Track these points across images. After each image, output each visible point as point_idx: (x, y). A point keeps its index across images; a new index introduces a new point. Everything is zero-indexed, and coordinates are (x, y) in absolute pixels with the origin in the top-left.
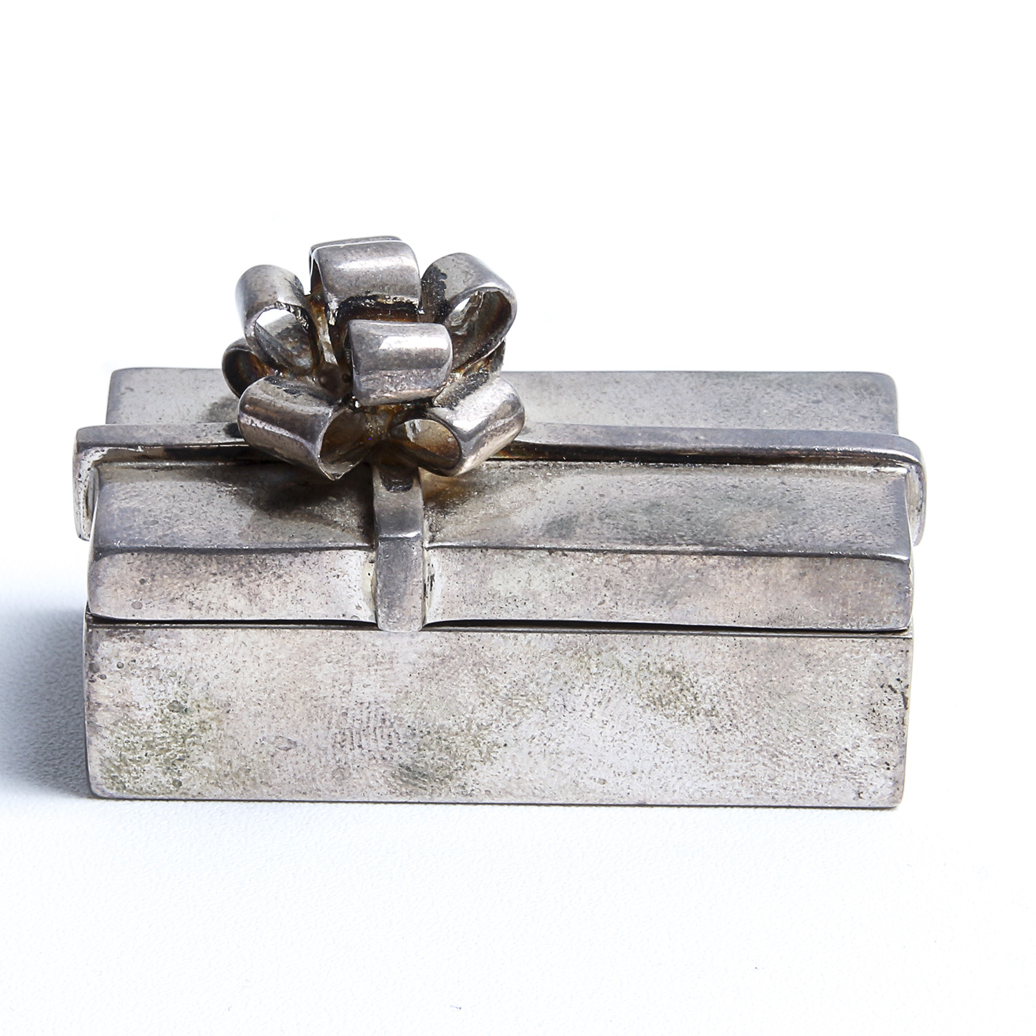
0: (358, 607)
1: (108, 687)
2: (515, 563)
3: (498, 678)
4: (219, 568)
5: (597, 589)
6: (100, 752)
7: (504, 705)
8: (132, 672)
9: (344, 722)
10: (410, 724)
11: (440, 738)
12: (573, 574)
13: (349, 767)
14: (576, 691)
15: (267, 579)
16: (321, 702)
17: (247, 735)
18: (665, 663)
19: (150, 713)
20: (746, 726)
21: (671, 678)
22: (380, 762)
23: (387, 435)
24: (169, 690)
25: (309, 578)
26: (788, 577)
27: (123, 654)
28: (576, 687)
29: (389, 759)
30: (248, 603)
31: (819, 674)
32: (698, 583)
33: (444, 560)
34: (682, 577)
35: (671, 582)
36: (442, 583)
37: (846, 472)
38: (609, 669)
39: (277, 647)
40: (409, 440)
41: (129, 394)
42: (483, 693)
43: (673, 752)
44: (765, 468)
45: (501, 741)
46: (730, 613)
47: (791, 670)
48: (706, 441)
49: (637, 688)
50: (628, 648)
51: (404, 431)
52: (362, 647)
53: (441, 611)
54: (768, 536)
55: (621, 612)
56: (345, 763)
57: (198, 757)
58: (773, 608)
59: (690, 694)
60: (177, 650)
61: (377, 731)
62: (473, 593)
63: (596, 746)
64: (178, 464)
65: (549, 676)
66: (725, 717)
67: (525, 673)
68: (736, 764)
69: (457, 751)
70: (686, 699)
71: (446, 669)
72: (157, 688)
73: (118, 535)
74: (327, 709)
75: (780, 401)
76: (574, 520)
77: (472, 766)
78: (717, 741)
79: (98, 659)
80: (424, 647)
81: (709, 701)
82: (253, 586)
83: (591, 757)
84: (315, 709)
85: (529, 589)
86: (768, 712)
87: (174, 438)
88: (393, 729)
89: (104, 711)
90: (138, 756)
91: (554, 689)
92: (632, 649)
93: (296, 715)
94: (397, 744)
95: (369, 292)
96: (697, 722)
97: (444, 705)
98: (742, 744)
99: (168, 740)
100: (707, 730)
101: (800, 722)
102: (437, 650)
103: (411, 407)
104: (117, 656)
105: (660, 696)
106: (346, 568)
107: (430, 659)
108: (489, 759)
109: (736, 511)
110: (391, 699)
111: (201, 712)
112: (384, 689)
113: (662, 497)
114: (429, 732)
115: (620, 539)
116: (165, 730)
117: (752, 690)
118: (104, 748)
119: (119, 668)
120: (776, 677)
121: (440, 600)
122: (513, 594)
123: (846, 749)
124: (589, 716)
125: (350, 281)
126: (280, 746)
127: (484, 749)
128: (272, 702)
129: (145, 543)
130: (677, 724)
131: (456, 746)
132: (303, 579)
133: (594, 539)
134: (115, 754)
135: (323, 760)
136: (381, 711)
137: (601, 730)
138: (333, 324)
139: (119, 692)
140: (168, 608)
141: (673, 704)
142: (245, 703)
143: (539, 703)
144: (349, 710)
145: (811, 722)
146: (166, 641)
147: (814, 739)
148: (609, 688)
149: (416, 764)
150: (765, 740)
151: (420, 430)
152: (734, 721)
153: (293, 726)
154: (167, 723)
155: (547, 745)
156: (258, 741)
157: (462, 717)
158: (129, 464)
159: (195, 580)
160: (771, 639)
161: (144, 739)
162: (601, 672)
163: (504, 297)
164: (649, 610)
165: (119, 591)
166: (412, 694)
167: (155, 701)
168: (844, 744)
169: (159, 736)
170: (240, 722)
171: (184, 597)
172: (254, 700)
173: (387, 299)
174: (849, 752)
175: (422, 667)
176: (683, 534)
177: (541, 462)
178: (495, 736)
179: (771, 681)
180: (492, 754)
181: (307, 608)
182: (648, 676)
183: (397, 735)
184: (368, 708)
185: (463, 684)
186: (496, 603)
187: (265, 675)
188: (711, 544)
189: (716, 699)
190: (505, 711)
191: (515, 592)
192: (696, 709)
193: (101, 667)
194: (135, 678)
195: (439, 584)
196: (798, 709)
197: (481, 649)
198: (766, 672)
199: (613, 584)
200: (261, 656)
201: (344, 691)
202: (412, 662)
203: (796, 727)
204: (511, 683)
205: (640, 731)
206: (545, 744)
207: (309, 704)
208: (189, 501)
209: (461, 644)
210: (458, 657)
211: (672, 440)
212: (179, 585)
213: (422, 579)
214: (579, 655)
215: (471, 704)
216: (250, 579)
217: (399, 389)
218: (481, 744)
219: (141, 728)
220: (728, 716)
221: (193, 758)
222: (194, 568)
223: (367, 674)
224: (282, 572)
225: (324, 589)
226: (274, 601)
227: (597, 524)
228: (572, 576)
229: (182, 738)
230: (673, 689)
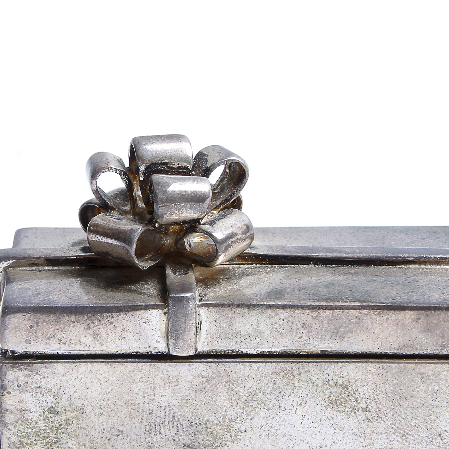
0: (158, 342)
1: (12, 399)
2: (249, 313)
3: (240, 390)
4: (76, 318)
5: (298, 329)
6: (8, 439)
7: (244, 407)
8: (26, 389)
9: (150, 418)
10: (189, 419)
11: (207, 427)
12: (283, 320)
13: (154, 446)
14: (286, 398)
15: (104, 325)
16: (137, 406)
17: (94, 427)
18: (338, 379)
19: (37, 414)
20: (387, 417)
21: (342, 389)
22: (172, 442)
23: (174, 248)
24: (48, 401)
25: (129, 324)
26: (410, 320)
27: (21, 379)
28: (286, 395)
29: (177, 440)
30: (93, 340)
31: (429, 385)
32: (357, 325)
33: (208, 312)
34: (347, 321)
35: (341, 324)
36: (206, 326)
37: (442, 269)
38: (306, 384)
39: (111, 373)
40: (187, 250)
41: (25, 239)
42: (232, 399)
43: (344, 434)
44: (394, 267)
45: (243, 429)
46: (376, 343)
47: (412, 383)
48: (360, 253)
49: (322, 395)
50: (316, 371)
51: (184, 245)
52: (161, 372)
53: (206, 343)
54: (398, 298)
55: (312, 343)
56: (152, 444)
57: (66, 441)
58: (401, 340)
59: (353, 398)
60: (52, 376)
61: (170, 424)
62: (225, 332)
63: (299, 431)
64: (53, 268)
65: (270, 389)
66: (374, 412)
67: (256, 387)
68: (381, 441)
69: (217, 435)
70: (351, 401)
71: (210, 385)
72: (41, 399)
73: (17, 300)
74: (140, 411)
75: (401, 238)
76: (284, 290)
77: (226, 444)
78: (370, 427)
79: (6, 382)
80: (197, 372)
81: (365, 402)
82: (96, 329)
83: (296, 438)
84: (133, 411)
85: (258, 330)
86: (399, 408)
87: (51, 253)
88: (179, 422)
89: (10, 413)
90: (30, 441)
91: (273, 396)
92: (319, 371)
93: (122, 414)
94: (182, 432)
95: (163, 160)
96: (357, 415)
97: (209, 407)
98: (384, 428)
99: (48, 431)
100: (364, 420)
101: (418, 415)
102: (204, 373)
103: (188, 227)
104: (17, 380)
105: (336, 399)
106: (150, 317)
107: (200, 379)
108: (236, 440)
109: (378, 286)
110: (178, 404)
111: (67, 413)
112: (173, 398)
113: (335, 280)
114: (200, 424)
115: (310, 299)
116: (46, 425)
117: (390, 395)
118: (10, 436)
119: (18, 387)
120: (403, 387)
121: (205, 336)
122: (248, 333)
123: (446, 431)
124: (294, 413)
125: (152, 154)
126: (113, 434)
127: (233, 434)
128: (108, 407)
129: (33, 303)
130: (346, 416)
131: (216, 432)
132: (125, 325)
133: (295, 300)
134: (16, 440)
135: (139, 442)
136: (172, 411)
137: (302, 421)
138: (142, 180)
139: (19, 402)
140: (46, 343)
141: (343, 404)
142: (92, 408)
143: (265, 405)
144: (153, 411)
145: (425, 414)
146: (45, 370)
147: (427, 425)
148: (306, 395)
149: (193, 443)
150: (397, 426)
151: (193, 246)
152: (380, 415)
153: (120, 421)
154: (47, 420)
155: (270, 431)
156: (101, 431)
157: (220, 414)
158: (24, 268)
159: (62, 326)
160: (400, 364)
161: (34, 431)
162: (301, 385)
163: (242, 166)
164: (329, 342)
165: (18, 332)
166: (190, 400)
167: (39, 407)
168: (444, 427)
169: (42, 429)
170: (90, 420)
171: (56, 336)
172: (98, 405)
173: (173, 165)
174: (448, 432)
175: (196, 384)
176: (348, 297)
177: (264, 265)
178: (239, 426)
179: (401, 389)
180: (237, 437)
181: (127, 343)
182: (328, 387)
183: (182, 426)
184: (164, 410)
185: (220, 394)
186: (239, 338)
187: (104, 390)
188: (364, 301)
189: (368, 401)
190: (245, 410)
191: (250, 332)
192: (357, 407)
193: (8, 387)
194: (28, 393)
195: (205, 327)
196: (417, 406)
197: (230, 373)
198: (398, 384)
199: (307, 325)
200: (101, 379)
201: (150, 400)
202: (190, 381)
203: (416, 417)
204: (248, 393)
205: (324, 421)
206: (269, 430)
207: (130, 408)
208: (59, 285)
209: (218, 370)
210: (217, 378)
211: (340, 252)
212: (52, 329)
213: (195, 322)
214: (287, 376)
215: (225, 406)
216: (94, 325)
217: (180, 212)
218: (231, 431)
219: (32, 424)
220: (376, 411)
221: (63, 442)
222: (61, 318)
223: (164, 389)
224: (113, 320)
225: (138, 331)
226: (109, 338)
227: (297, 292)
228: (283, 321)
229: (56, 429)
230: (343, 395)
